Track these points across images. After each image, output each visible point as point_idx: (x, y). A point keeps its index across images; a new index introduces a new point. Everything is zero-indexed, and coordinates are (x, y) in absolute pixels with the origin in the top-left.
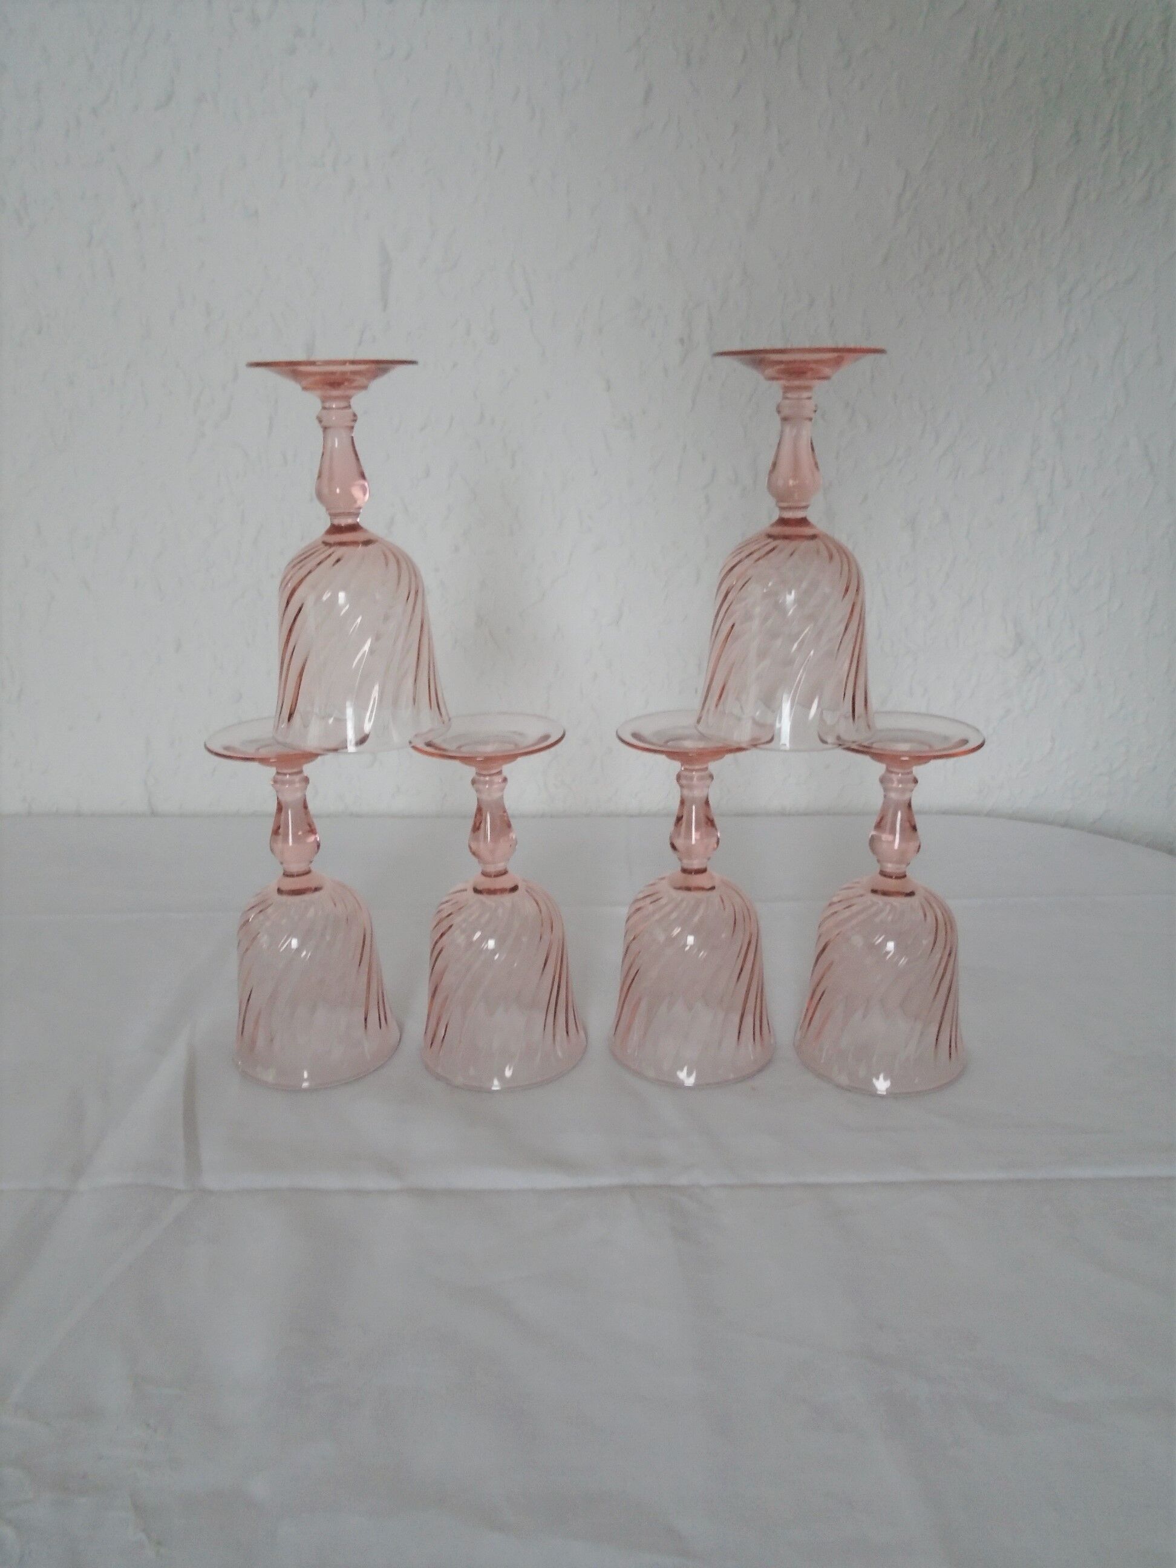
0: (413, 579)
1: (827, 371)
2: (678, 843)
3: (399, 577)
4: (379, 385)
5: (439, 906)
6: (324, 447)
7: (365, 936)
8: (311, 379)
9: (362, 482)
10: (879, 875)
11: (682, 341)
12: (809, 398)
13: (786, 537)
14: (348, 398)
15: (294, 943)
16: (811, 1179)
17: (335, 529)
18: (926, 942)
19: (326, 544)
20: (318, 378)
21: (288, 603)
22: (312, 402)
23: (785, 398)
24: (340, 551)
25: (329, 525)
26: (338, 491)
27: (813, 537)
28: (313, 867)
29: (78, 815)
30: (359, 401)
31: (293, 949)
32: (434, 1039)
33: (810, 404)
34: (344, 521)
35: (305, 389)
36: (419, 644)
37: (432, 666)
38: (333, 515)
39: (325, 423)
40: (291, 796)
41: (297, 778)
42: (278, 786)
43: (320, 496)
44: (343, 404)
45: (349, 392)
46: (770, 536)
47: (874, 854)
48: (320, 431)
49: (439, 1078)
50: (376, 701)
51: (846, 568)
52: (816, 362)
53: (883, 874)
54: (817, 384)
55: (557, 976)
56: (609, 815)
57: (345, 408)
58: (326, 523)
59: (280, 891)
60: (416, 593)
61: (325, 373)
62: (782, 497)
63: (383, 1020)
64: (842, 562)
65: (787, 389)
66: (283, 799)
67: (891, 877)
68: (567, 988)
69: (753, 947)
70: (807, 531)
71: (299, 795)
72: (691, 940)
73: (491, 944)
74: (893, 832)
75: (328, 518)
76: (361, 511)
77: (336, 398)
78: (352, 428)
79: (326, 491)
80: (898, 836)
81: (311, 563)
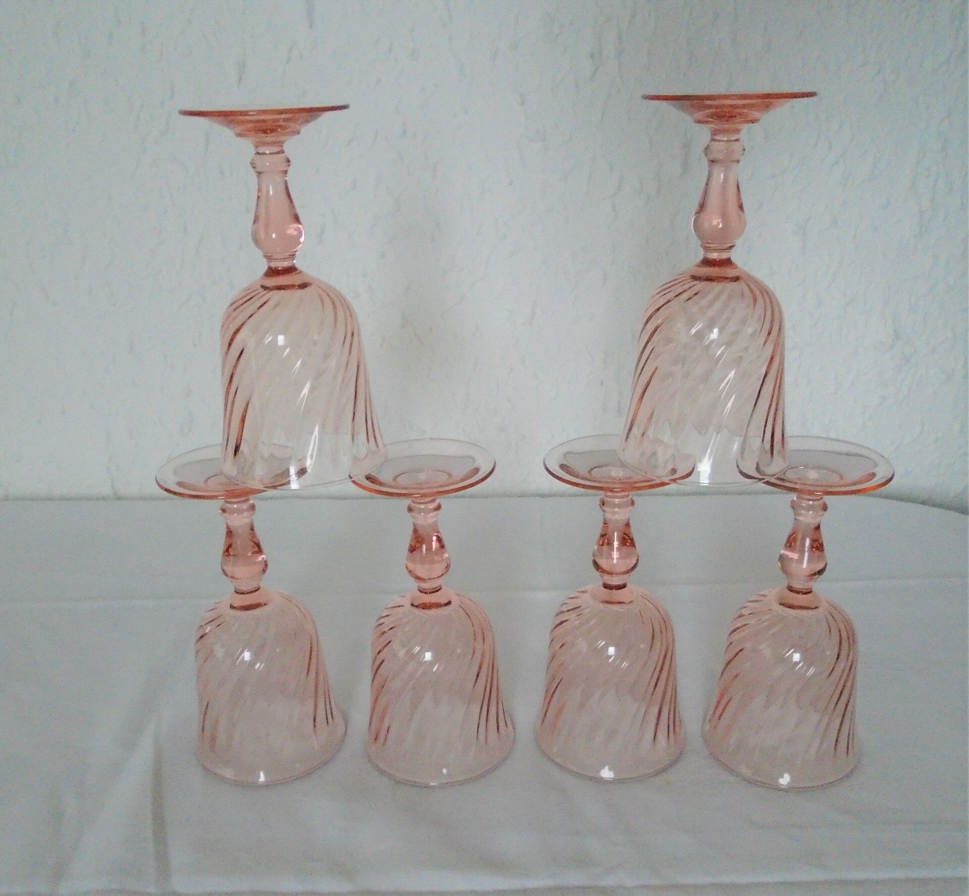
0: (349, 318)
1: (755, 114)
2: (602, 562)
3: (336, 320)
4: (309, 130)
5: (378, 620)
6: (259, 190)
7: (311, 648)
8: (243, 127)
9: (296, 225)
10: (786, 590)
11: (592, 56)
12: (737, 140)
13: (709, 279)
14: (280, 144)
15: (247, 656)
16: (726, 879)
17: (272, 272)
18: (831, 653)
19: (264, 288)
20: (250, 125)
21: (230, 345)
22: (246, 147)
23: (713, 140)
24: (277, 295)
25: (265, 268)
26: (274, 236)
27: (737, 279)
28: (262, 585)
29: (50, 498)
30: (292, 145)
31: (247, 661)
32: (377, 735)
33: (736, 146)
34: (281, 265)
35: (239, 135)
36: (356, 382)
37: (368, 401)
38: (269, 258)
39: (259, 170)
40: (239, 521)
41: (245, 506)
42: (226, 515)
43: (256, 241)
44: (276, 149)
45: (283, 138)
46: (695, 278)
47: (784, 572)
48: (254, 175)
49: (383, 773)
50: (317, 443)
51: (769, 313)
52: (744, 106)
53: (791, 589)
54: (745, 128)
55: (489, 686)
56: (522, 495)
57: (278, 153)
58: (263, 266)
59: (232, 607)
60: (352, 336)
61: (257, 121)
62: (706, 239)
63: (329, 716)
64: (765, 302)
65: (715, 132)
66: (230, 524)
67: (798, 592)
68: (497, 696)
69: (668, 658)
70: (730, 272)
71: (247, 521)
72: (611, 650)
73: (428, 656)
74: (802, 553)
75: (265, 261)
76: (297, 253)
77: (269, 144)
78: (286, 172)
79: (262, 235)
80: (806, 554)
81: (252, 307)
